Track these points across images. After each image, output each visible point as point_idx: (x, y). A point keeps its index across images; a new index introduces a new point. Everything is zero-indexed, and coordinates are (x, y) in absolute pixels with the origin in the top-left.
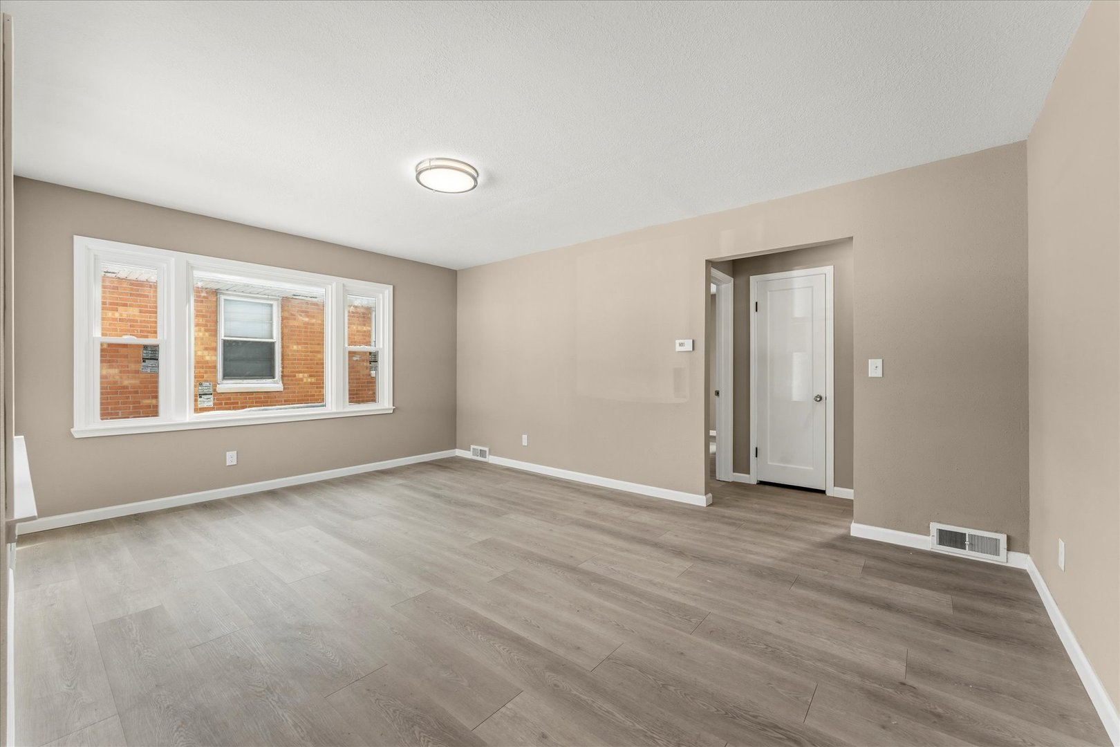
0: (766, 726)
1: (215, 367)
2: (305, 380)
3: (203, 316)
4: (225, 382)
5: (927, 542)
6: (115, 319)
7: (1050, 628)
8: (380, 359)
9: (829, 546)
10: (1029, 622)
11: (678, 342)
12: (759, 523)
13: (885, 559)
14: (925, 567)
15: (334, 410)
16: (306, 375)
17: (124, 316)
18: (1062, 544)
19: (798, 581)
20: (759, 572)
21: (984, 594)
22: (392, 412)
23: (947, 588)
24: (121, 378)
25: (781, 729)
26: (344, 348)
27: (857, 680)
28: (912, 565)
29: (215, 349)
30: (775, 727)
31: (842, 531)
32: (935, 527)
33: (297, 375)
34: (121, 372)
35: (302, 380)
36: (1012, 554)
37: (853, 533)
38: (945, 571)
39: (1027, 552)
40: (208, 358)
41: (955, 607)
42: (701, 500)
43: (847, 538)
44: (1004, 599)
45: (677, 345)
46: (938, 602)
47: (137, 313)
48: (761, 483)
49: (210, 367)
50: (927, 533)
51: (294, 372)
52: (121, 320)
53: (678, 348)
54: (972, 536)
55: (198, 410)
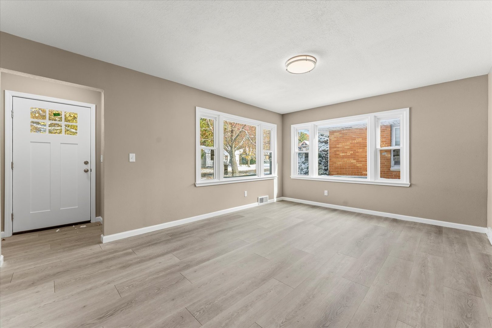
0: (115, 312)
3: (385, 138)
6: (354, 143)
8: (401, 153)
17: (358, 142)
22: (408, 186)
24: (357, 163)
25: (109, 317)
26: (376, 149)
30: (112, 315)
34: (357, 161)
47: (361, 140)
52: (357, 143)
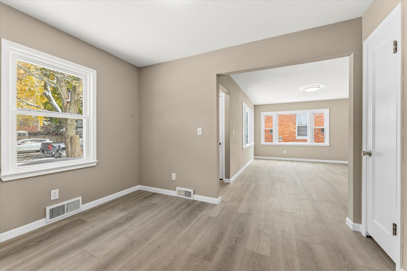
1: (295, 133)
2: (321, 137)
4: (298, 137)
8: (325, 130)
15: (309, 144)
16: (321, 135)
22: (329, 146)
26: (313, 128)
29: (295, 129)
33: (318, 135)
35: (320, 136)
40: (294, 131)
49: (294, 133)
51: (317, 134)
55: (279, 142)
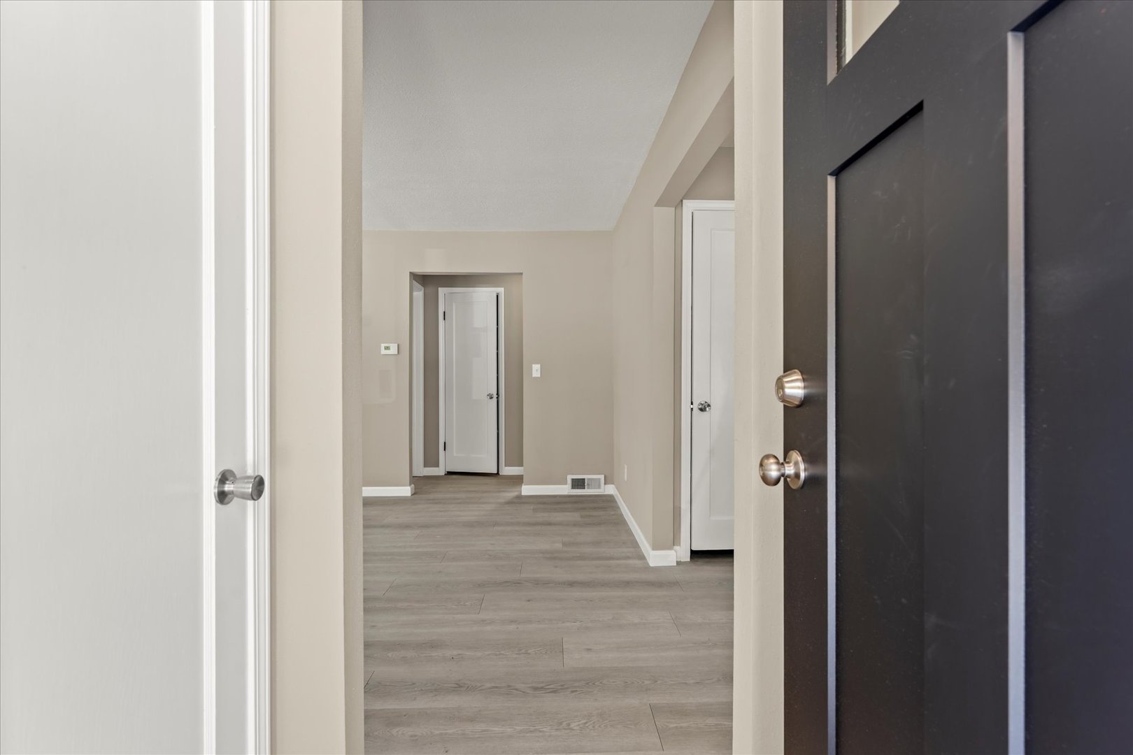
5: (565, 489)
7: (622, 515)
9: (510, 503)
10: (613, 515)
11: (383, 346)
12: (458, 499)
13: (544, 503)
14: (565, 503)
18: (626, 467)
19: (496, 524)
20: (470, 525)
21: (595, 509)
23: (577, 510)
27: (541, 555)
28: (558, 503)
31: (515, 494)
32: (570, 478)
36: (607, 486)
37: (524, 493)
38: (576, 502)
39: (613, 484)
41: (582, 517)
42: (406, 491)
43: (520, 497)
44: (604, 509)
45: (383, 348)
46: (574, 516)
48: (450, 473)
50: (565, 483)
53: (384, 352)
54: (589, 479)
